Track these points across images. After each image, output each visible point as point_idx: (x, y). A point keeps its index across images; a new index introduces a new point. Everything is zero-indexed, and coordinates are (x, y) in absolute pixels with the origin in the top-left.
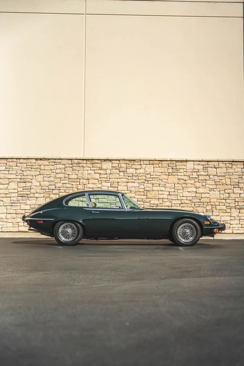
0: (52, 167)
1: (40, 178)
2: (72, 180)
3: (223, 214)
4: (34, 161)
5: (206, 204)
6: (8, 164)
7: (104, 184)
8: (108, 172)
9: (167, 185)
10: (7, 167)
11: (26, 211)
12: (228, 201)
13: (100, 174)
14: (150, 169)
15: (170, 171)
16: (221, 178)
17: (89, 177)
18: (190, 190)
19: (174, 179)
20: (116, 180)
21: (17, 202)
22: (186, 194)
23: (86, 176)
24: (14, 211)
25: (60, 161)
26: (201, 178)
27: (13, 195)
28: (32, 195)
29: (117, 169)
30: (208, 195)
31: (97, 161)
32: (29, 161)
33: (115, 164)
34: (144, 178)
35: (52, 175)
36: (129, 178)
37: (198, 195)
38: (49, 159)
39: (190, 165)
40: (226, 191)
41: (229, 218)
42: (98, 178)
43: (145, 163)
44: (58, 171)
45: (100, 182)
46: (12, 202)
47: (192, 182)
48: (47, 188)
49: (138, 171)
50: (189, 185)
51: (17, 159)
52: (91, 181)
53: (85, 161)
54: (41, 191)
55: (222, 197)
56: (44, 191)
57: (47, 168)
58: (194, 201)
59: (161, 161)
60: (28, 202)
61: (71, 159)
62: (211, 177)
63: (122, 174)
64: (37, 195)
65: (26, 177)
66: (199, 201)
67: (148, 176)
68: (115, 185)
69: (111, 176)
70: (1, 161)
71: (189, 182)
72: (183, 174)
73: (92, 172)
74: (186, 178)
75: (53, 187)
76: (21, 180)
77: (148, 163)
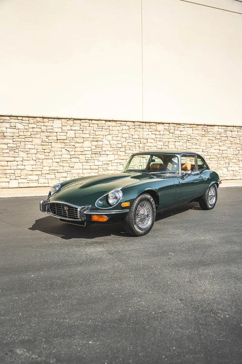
0: (119, 128)
1: (109, 137)
2: (135, 140)
3: (235, 166)
4: (104, 122)
5: (225, 158)
6: (82, 124)
7: (158, 143)
8: (162, 133)
9: (202, 144)
10: (81, 127)
11: (99, 167)
12: (238, 156)
13: (156, 134)
14: (190, 131)
15: (204, 133)
16: (234, 139)
17: (148, 137)
18: (216, 148)
19: (205, 139)
20: (167, 140)
21: (91, 158)
22: (214, 151)
23: (146, 137)
24: (89, 167)
25: (125, 123)
26: (223, 139)
27: (87, 152)
28: (103, 153)
29: (167, 131)
30: (226, 152)
31: (153, 124)
32: (100, 122)
33: (166, 126)
34: (186, 138)
35: (119, 135)
36: (176, 138)
37: (221, 152)
38: (116, 121)
39: (216, 128)
40: (238, 149)
41: (238, 168)
42: (154, 138)
44: (124, 132)
45: (156, 141)
46: (87, 159)
47: (217, 142)
48: (115, 146)
49: (182, 133)
50: (215, 144)
51: (89, 120)
52: (149, 141)
53: (144, 124)
54: (111, 149)
55: (235, 153)
56: (113, 149)
57: (114, 128)
58: (218, 156)
59: (198, 125)
60: (101, 159)
61: (134, 122)
62: (229, 138)
63: (171, 135)
64: (107, 153)
65: (98, 137)
66: (221, 156)
67: (189, 137)
68: (167, 144)
69: (164, 136)
70: (75, 121)
71: (215, 141)
72: (211, 136)
73: (150, 133)
74: (213, 139)
75: (120, 145)
76: (94, 140)
77: (189, 126)
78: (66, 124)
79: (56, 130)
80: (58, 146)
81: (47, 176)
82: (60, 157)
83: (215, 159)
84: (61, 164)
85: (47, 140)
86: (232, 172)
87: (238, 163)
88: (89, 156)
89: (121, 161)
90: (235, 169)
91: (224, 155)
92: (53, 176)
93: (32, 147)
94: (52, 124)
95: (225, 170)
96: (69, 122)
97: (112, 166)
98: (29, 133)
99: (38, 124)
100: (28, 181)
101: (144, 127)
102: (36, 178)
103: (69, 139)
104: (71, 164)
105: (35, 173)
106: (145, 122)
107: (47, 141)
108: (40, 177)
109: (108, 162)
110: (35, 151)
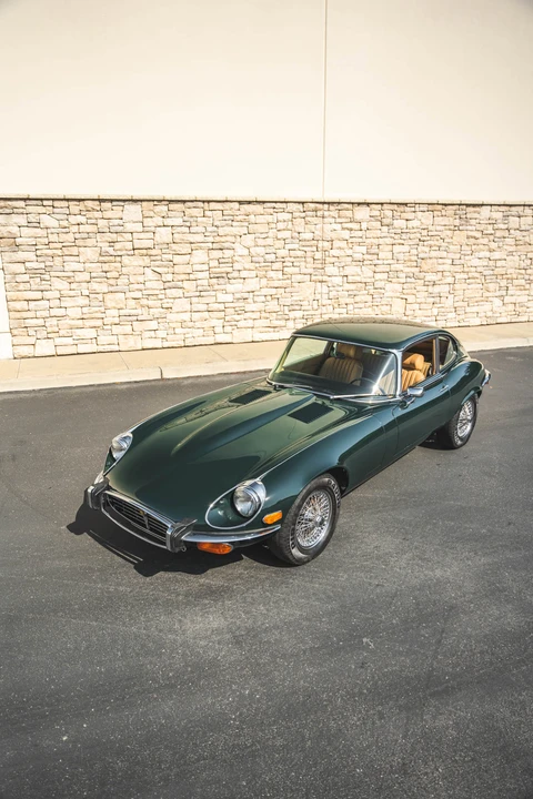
0: (270, 218)
1: (249, 240)
2: (304, 243)
3: (519, 293)
4: (237, 204)
5: (500, 277)
6: (188, 212)
7: (357, 248)
8: (364, 226)
9: (451, 247)
10: (185, 218)
11: (227, 305)
12: (528, 271)
13: (351, 230)
14: (425, 219)
15: (457, 222)
16: (524, 233)
17: (334, 235)
18: (482, 254)
19: (460, 237)
20: (376, 241)
21: (208, 288)
22: (476, 262)
23: (329, 235)
24: (204, 307)
25: (284, 205)
26: (499, 234)
27: (200, 275)
28: (235, 274)
29: (377, 220)
30: (503, 263)
31: (346, 206)
32: (227, 205)
33: (375, 211)
34: (419, 235)
35: (270, 235)
36: (396, 237)
37: (491, 263)
38: (264, 202)
39: (485, 211)
41: (525, 298)
42: (347, 238)
43: (422, 209)
44: (281, 226)
45: (350, 245)
46: (200, 288)
47: (485, 241)
48: (261, 260)
49: (410, 224)
50: (481, 247)
51: (204, 202)
52: (336, 243)
53: (326, 206)
54: (252, 266)
55: (523, 265)
56: (257, 265)
57: (260, 219)
58: (485, 273)
59: (446, 205)
60: (230, 288)
61: (303, 203)
62: (512, 231)
63: (385, 229)
64: (244, 274)
65: (223, 239)
66: (491, 272)
67: (425, 233)
68: (375, 250)
69: (369, 234)
70: (172, 206)
71: (481, 241)
72: (474, 228)
73: (338, 227)
74: (478, 235)
75: (272, 257)
76: (215, 246)
77: (426, 209)
78: (152, 214)
79: (129, 227)
80: (136, 263)
81: (116, 329)
82: (141, 286)
83: (478, 281)
84: (144, 302)
85: (111, 250)
86: (511, 307)
87: (527, 286)
88: (205, 282)
89: (273, 291)
90: (520, 299)
91: (497, 271)
92: (128, 329)
93: (79, 267)
94: (119, 215)
95: (497, 302)
96: (158, 209)
97: (254, 302)
98: (70, 237)
99: (90, 215)
100: (76, 342)
101: (326, 213)
102: (92, 333)
103: (161, 247)
104: (165, 301)
105: (89, 323)
106: (329, 203)
107: (112, 252)
108: (100, 332)
109: (246, 295)
110: (86, 276)
